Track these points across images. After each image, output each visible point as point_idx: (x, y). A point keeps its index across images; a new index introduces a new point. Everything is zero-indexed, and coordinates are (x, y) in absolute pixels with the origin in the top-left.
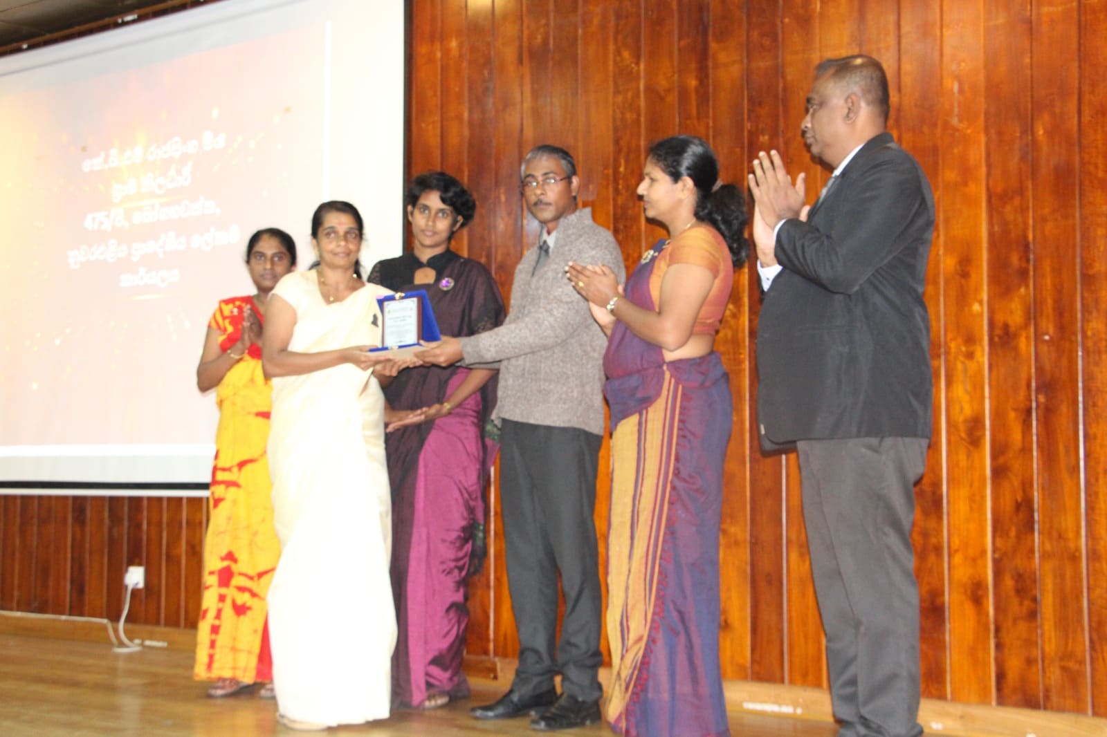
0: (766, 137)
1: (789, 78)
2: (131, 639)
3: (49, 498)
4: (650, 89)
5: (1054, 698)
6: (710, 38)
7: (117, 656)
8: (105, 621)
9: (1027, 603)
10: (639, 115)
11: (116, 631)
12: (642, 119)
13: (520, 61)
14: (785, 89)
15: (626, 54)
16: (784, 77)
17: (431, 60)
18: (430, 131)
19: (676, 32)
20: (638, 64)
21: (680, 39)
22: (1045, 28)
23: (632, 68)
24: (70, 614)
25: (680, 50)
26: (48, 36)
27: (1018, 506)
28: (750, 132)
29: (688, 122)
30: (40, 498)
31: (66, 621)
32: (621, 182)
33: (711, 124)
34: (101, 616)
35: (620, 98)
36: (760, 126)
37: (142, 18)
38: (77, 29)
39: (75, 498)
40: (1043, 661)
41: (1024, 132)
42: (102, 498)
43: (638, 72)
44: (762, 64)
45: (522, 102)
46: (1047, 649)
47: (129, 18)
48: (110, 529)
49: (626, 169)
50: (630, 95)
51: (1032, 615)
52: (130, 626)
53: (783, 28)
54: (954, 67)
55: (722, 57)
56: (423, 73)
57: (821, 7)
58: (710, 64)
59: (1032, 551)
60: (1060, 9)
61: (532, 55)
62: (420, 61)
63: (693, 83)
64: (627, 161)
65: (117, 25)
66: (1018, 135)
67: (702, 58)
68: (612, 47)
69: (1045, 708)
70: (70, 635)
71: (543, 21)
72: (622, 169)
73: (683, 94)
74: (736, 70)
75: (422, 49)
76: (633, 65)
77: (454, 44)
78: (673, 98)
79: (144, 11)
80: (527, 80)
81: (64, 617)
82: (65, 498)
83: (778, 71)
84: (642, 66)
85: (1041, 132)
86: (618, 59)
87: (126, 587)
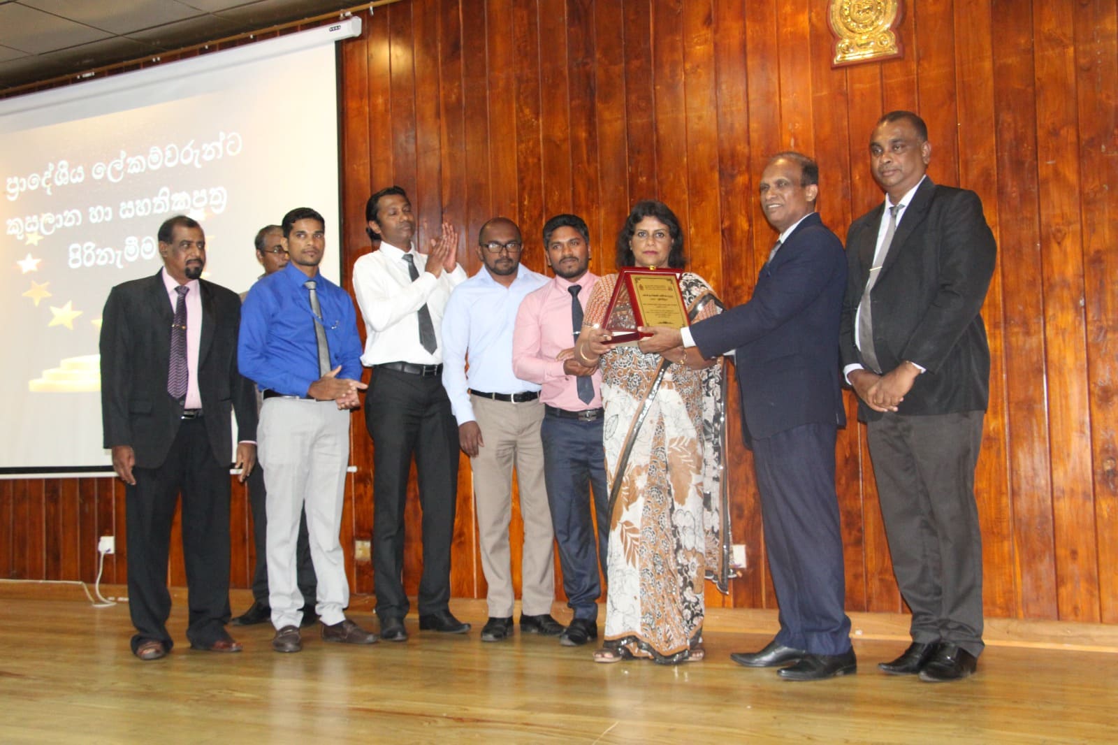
0: (644, 178)
1: (661, 132)
2: (106, 597)
3: (24, 481)
4: (548, 140)
5: (875, 602)
6: (596, 100)
7: (94, 611)
8: (80, 583)
9: (854, 533)
10: (539, 160)
11: (92, 591)
12: (542, 163)
13: (438, 115)
14: (658, 141)
15: (527, 111)
16: (657, 129)
17: (360, 112)
18: (361, 170)
19: (568, 96)
20: (537, 119)
21: (571, 100)
22: (857, 99)
23: (533, 122)
24: (47, 579)
25: (571, 108)
26: (10, 89)
27: (847, 460)
28: (632, 175)
29: (580, 166)
30: (15, 481)
31: (42, 584)
32: (525, 213)
33: (599, 168)
34: (77, 580)
35: (523, 146)
36: (639, 170)
37: (99, 76)
38: (38, 83)
39: (48, 480)
40: (866, 575)
41: (844, 178)
42: (74, 480)
43: (538, 126)
44: (639, 121)
45: (440, 148)
46: (869, 566)
47: (88, 75)
48: (82, 506)
49: (529, 201)
50: (531, 143)
51: (859, 542)
52: (104, 586)
53: (655, 94)
54: (790, 127)
55: (607, 115)
56: (354, 125)
57: (685, 78)
58: (597, 120)
59: (858, 494)
60: (868, 86)
61: (447, 110)
62: (351, 113)
63: (583, 135)
64: (530, 197)
65: (75, 81)
66: (840, 179)
67: (591, 116)
68: (515, 105)
69: (868, 611)
70: (47, 596)
71: (457, 84)
72: (526, 203)
73: (575, 144)
74: (619, 125)
75: (352, 104)
76: (533, 120)
77: (380, 101)
78: (567, 147)
79: (100, 69)
80: (444, 129)
81: (41, 581)
82: (39, 480)
83: (653, 127)
84: (541, 121)
85: (857, 178)
86: (521, 115)
87: (99, 553)
